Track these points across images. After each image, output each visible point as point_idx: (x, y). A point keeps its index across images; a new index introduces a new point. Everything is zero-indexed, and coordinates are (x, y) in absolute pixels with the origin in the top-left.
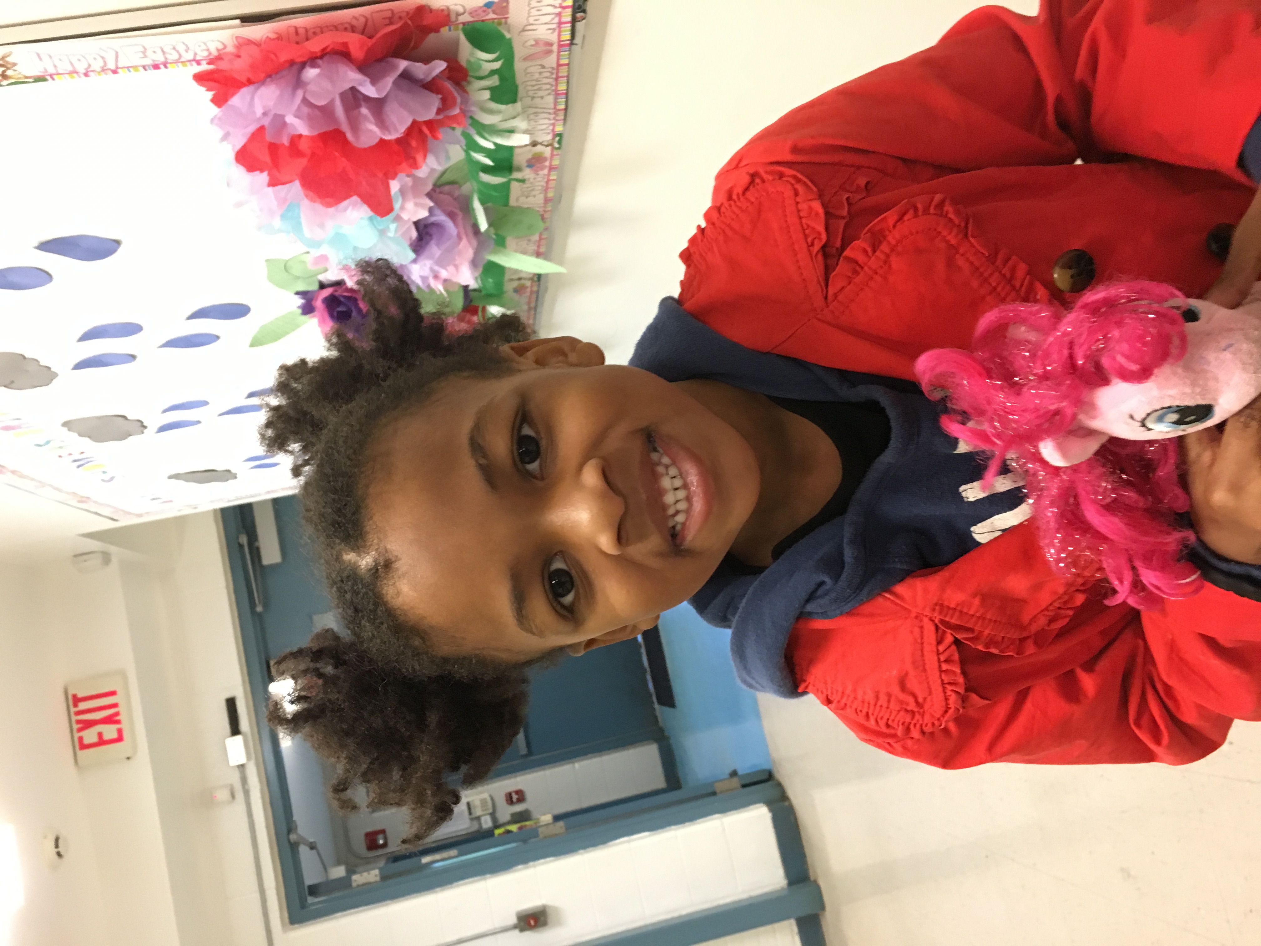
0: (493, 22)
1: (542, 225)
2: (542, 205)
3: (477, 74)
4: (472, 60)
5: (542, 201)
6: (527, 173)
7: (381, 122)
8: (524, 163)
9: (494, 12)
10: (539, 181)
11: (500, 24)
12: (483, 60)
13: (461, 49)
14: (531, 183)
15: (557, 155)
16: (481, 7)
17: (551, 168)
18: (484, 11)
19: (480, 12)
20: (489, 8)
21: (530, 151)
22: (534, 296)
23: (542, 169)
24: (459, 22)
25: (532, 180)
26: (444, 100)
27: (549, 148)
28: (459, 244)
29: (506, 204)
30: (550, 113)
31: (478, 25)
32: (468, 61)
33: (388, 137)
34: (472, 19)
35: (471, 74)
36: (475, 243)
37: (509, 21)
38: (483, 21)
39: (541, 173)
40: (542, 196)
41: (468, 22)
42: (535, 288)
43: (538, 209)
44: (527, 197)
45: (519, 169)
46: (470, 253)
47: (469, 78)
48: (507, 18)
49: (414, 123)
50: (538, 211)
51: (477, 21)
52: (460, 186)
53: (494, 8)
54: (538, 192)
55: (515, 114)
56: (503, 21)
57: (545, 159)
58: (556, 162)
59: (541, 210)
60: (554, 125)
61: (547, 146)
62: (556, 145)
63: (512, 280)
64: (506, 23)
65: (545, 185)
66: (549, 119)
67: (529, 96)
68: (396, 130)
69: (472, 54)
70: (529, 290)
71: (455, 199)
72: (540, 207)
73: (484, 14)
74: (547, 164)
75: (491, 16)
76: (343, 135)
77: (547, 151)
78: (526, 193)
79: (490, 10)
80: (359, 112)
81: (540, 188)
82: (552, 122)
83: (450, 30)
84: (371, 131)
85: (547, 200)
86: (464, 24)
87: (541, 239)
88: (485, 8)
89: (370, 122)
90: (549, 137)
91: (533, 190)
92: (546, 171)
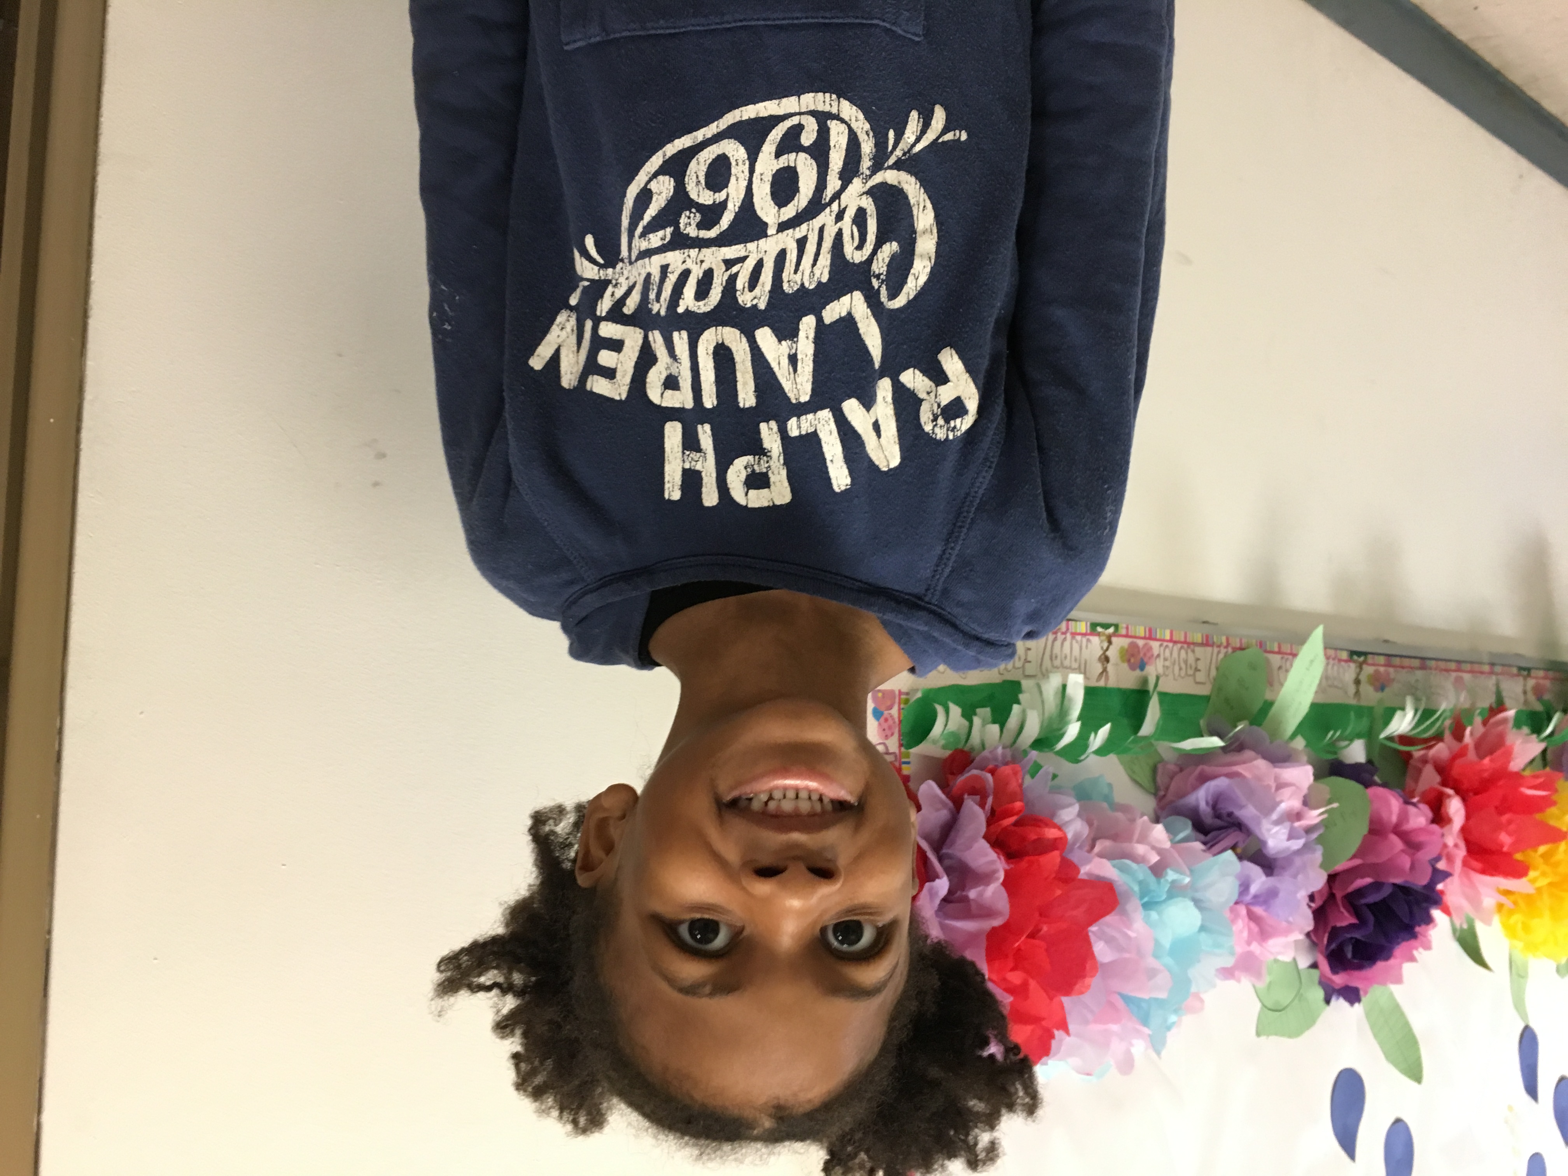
0: (903, 709)
1: (1253, 651)
2: (1216, 650)
3: (964, 737)
4: (943, 742)
5: (1209, 649)
6: (1152, 671)
7: (984, 878)
8: (1138, 672)
9: (890, 708)
10: (1171, 654)
11: (907, 701)
12: (944, 729)
13: (928, 754)
14: (1174, 664)
15: (1127, 628)
16: (880, 724)
17: (1150, 636)
18: (886, 720)
19: (886, 726)
20: (882, 714)
21: (1116, 665)
22: (1396, 661)
23: (1150, 649)
24: (897, 751)
25: (1167, 663)
26: (973, 792)
27: (1114, 639)
28: (1244, 777)
29: (1207, 698)
30: (1055, 639)
31: (906, 728)
32: (944, 747)
33: (1001, 876)
34: (896, 736)
35: (960, 746)
36: (1248, 754)
37: (904, 690)
38: (900, 721)
39: (1156, 652)
40: (1198, 650)
41: (900, 740)
42: (1382, 660)
43: (1221, 656)
44: (1197, 670)
45: (1145, 681)
46: (1261, 764)
47: (966, 749)
48: (900, 692)
49: (986, 837)
50: (1226, 655)
51: (899, 731)
52: (1162, 761)
53: (882, 708)
54: (1190, 654)
55: (1036, 690)
56: (903, 697)
57: (1133, 646)
58: (1141, 631)
59: (1223, 651)
60: (1074, 634)
61: (1110, 642)
62: (1111, 630)
63: (1357, 693)
64: (907, 694)
65: (1179, 645)
66: (1065, 639)
67: (1023, 666)
68: (993, 862)
69: (934, 742)
70: (1382, 669)
71: (1181, 770)
72: (1219, 652)
73: (890, 722)
74: (1141, 643)
75: (894, 711)
76: (994, 929)
77: (1119, 643)
78: (1191, 672)
79: (886, 713)
80: (973, 900)
81: (1183, 652)
82: (1069, 636)
83: (908, 763)
84: (993, 893)
85: (1207, 643)
86: (901, 745)
87: (1279, 652)
88: (882, 720)
89: (984, 891)
90: (1095, 640)
91: (1186, 662)
92: (1155, 645)
